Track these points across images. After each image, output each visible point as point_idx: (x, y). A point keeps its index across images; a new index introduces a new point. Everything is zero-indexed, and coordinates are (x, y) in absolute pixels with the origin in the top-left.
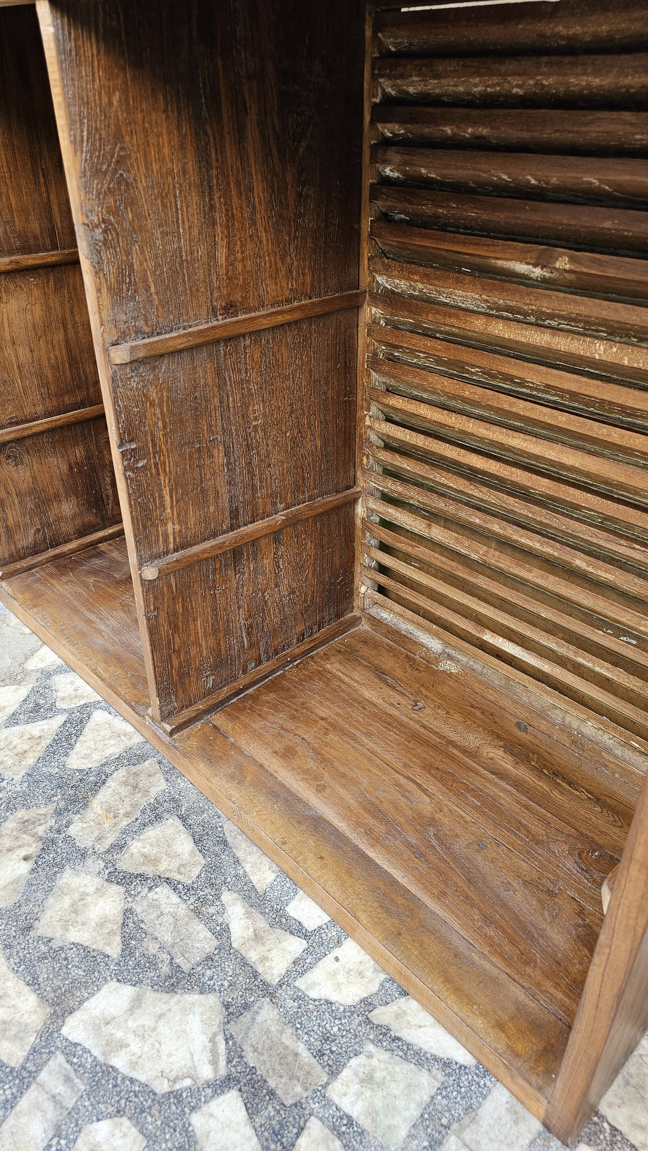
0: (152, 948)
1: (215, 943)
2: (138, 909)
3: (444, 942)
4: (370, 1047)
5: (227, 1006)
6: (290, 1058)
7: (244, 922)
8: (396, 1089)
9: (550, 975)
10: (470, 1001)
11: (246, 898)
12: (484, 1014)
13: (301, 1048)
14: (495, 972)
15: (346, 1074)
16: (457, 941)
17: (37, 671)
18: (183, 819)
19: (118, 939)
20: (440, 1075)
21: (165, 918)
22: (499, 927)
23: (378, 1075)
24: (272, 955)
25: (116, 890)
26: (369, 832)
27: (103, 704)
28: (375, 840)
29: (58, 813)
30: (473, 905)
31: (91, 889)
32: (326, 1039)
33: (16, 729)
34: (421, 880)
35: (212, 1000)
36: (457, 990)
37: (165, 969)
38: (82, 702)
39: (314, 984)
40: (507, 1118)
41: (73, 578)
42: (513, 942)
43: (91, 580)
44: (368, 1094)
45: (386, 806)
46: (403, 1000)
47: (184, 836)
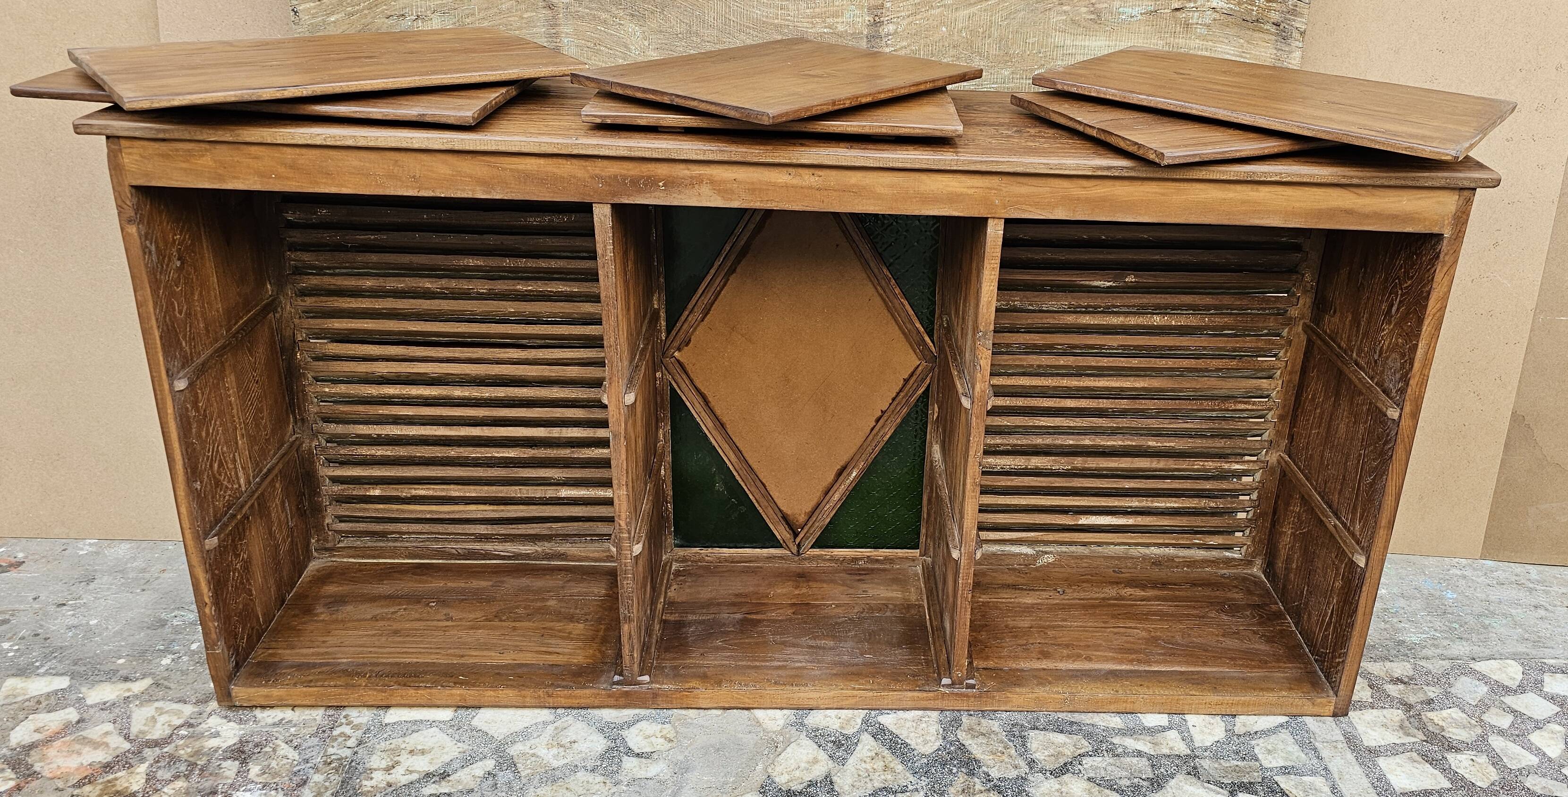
0: (1125, 782)
1: (1145, 759)
2: (1092, 775)
3: (1233, 678)
4: (1253, 742)
5: (1189, 774)
6: (1237, 768)
7: (1139, 743)
8: (1281, 746)
9: (1278, 661)
10: (1273, 690)
11: (1124, 735)
12: (1281, 690)
13: (1236, 763)
14: (1262, 674)
15: (1260, 756)
16: (1235, 675)
17: (784, 727)
18: (1035, 728)
19: (1108, 792)
20: (1284, 731)
21: (1109, 768)
22: (1240, 658)
23: (1269, 747)
24: (1171, 744)
25: (1065, 777)
26: (1139, 661)
27: (872, 712)
28: (1148, 662)
29: (971, 773)
30: (1220, 658)
31: (1057, 786)
32: (1237, 753)
33: (852, 761)
34: (1188, 663)
35: (1180, 777)
36: (1262, 689)
37: (1145, 784)
38: (859, 721)
39: (1202, 741)
40: (1321, 724)
41: (702, 651)
42: (1252, 660)
43: (719, 643)
44: (1276, 755)
45: (1128, 646)
46: (1237, 719)
47: (1051, 734)
